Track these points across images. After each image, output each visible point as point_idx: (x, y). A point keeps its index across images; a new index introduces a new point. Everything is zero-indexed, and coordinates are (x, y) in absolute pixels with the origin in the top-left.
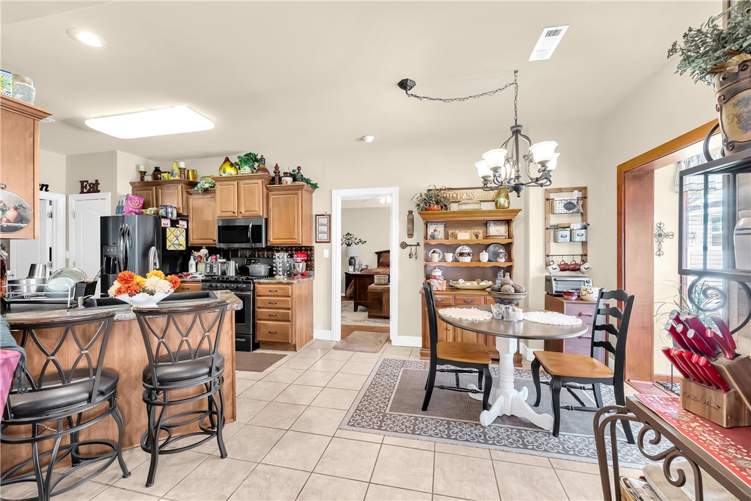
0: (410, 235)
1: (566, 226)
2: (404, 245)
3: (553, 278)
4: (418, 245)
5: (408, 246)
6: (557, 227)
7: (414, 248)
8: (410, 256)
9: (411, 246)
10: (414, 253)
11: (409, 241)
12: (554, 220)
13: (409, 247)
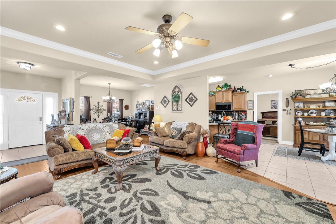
0: (287, 106)
2: (284, 110)
4: (291, 110)
7: (289, 111)
8: (287, 114)
10: (289, 113)
11: (286, 109)
13: (287, 111)
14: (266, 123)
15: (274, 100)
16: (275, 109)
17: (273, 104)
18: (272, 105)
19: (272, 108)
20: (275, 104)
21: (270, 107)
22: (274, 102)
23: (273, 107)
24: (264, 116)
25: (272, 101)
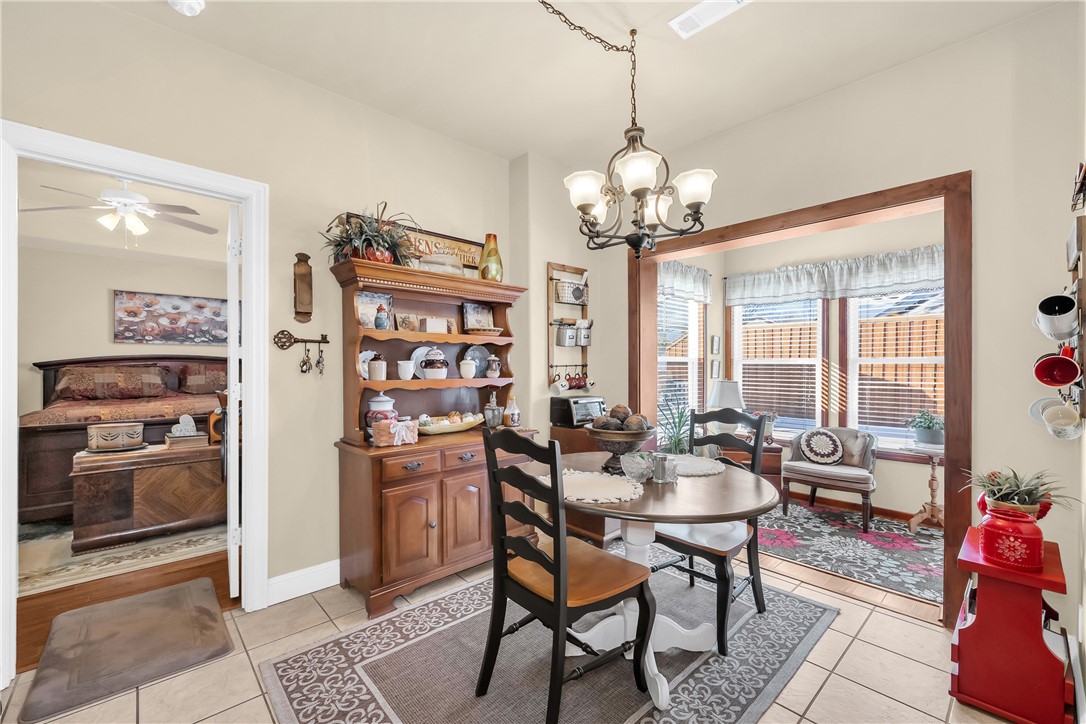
0: (303, 315)
1: (571, 322)
2: (284, 340)
3: (572, 401)
4: (324, 340)
5: (297, 341)
6: (561, 323)
7: (313, 347)
8: (305, 366)
9: (305, 341)
10: (313, 362)
11: (299, 330)
12: (559, 312)
13: (300, 346)
14: (93, 443)
15: (135, 293)
16: (140, 341)
17: (121, 315)
18: (121, 322)
19: (118, 337)
20: (135, 314)
21: (104, 330)
22: (131, 305)
23: (123, 332)
24: (60, 387)
25: (117, 293)
